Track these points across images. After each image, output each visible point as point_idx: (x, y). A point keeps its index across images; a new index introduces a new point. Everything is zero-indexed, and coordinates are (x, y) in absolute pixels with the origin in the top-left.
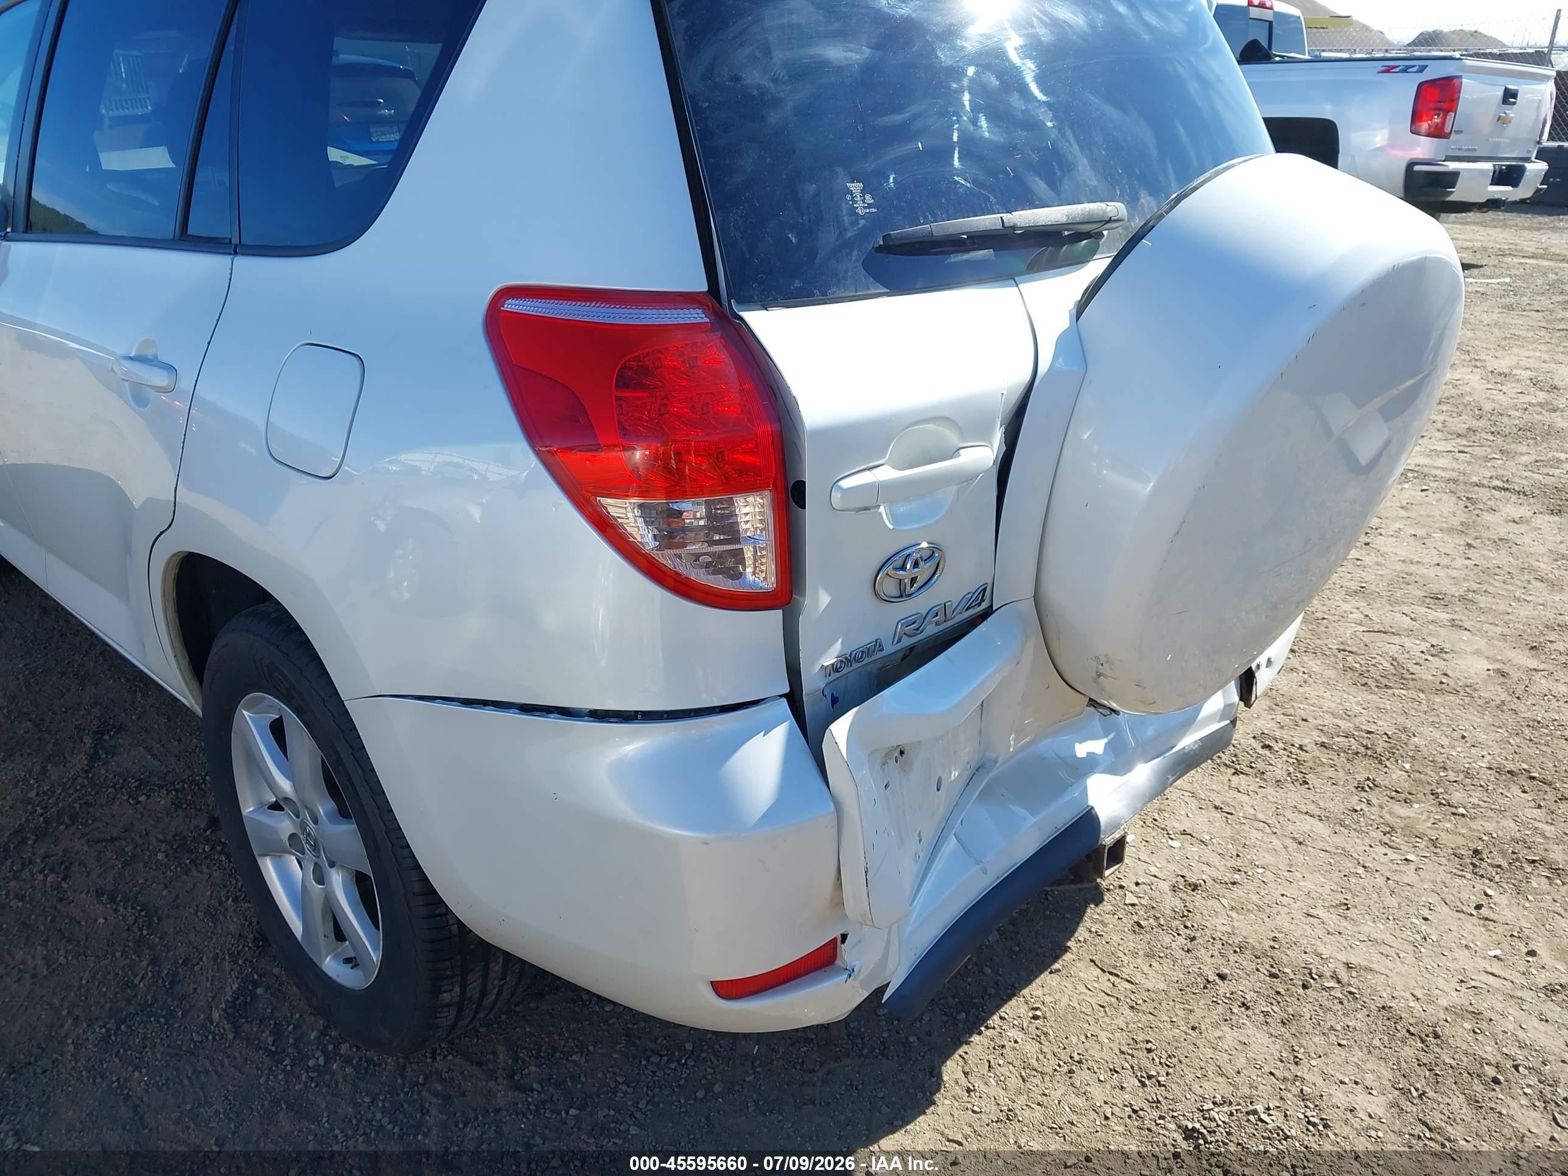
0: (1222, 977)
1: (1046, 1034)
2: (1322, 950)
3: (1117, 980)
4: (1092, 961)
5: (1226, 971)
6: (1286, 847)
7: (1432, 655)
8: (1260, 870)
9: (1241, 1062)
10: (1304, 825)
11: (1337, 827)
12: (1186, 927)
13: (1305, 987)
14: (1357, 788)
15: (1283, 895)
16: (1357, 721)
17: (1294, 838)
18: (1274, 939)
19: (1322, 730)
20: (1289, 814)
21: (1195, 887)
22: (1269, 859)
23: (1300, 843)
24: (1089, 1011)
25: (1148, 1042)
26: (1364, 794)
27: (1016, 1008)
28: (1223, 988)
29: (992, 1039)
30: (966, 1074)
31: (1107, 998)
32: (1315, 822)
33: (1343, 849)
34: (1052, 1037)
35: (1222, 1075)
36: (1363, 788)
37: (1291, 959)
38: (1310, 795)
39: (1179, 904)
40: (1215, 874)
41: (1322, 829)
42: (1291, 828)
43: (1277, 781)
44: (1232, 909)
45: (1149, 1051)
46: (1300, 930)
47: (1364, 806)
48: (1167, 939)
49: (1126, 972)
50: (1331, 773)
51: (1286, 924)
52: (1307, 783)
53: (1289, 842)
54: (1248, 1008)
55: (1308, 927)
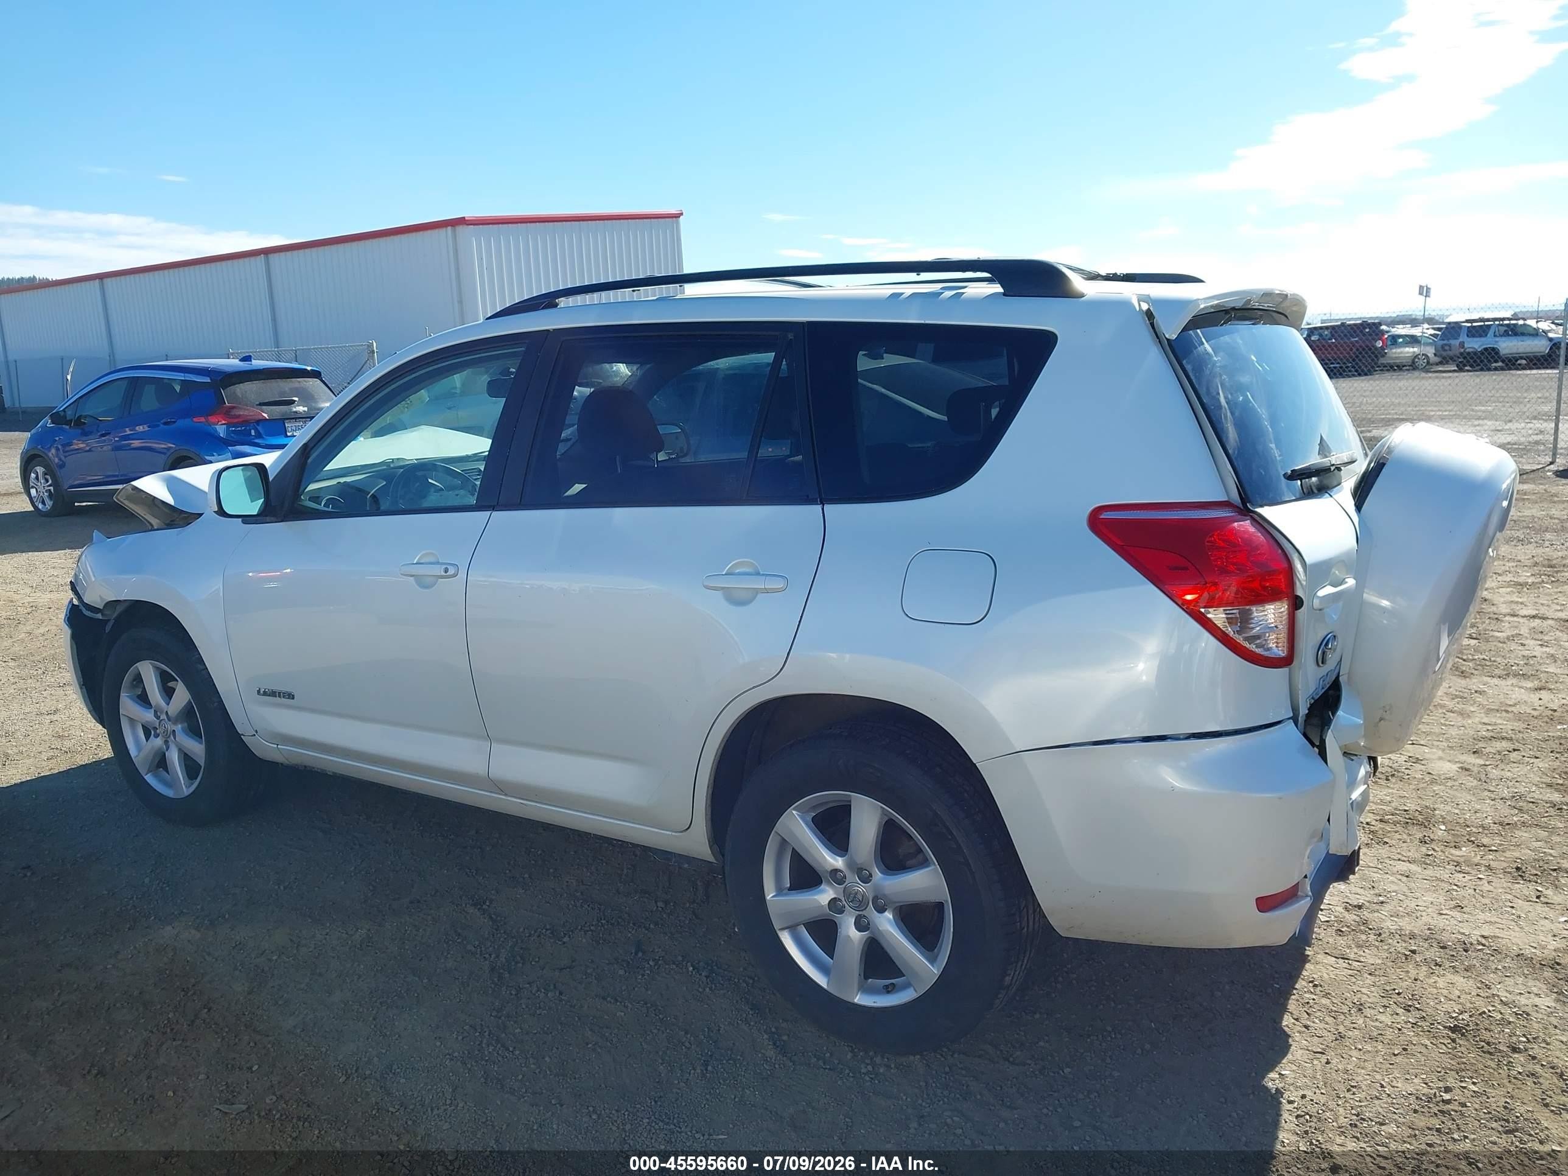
0: (1414, 952)
1: (1329, 994)
2: (1462, 931)
3: (1350, 962)
4: (1326, 953)
5: (1414, 948)
6: (1400, 880)
7: (1414, 763)
8: (1394, 894)
9: (1457, 993)
10: (1404, 867)
11: (1425, 866)
12: (1370, 929)
13: (1466, 951)
14: (1421, 842)
15: (1417, 906)
16: (1393, 804)
17: (1401, 874)
18: (1429, 929)
19: (1373, 813)
20: (1387, 861)
21: (1360, 907)
22: (1394, 887)
23: (1407, 877)
24: (1345, 979)
25: (1394, 990)
26: (1427, 846)
27: (1300, 984)
28: (1418, 958)
29: (1298, 1000)
30: (1297, 1020)
31: (1351, 971)
32: (1408, 864)
33: (1436, 877)
34: (1333, 994)
35: (1450, 1000)
36: (1425, 842)
37: (1446, 938)
38: (1393, 849)
39: (1358, 919)
40: (1367, 899)
41: (1413, 867)
42: (1395, 870)
43: (1367, 844)
44: (1392, 916)
45: (1399, 994)
46: (1440, 922)
47: (1432, 852)
48: (1364, 937)
49: (1352, 956)
50: (1397, 836)
51: (1430, 921)
52: (1387, 843)
53: (1400, 877)
54: (1440, 966)
55: (1445, 920)
